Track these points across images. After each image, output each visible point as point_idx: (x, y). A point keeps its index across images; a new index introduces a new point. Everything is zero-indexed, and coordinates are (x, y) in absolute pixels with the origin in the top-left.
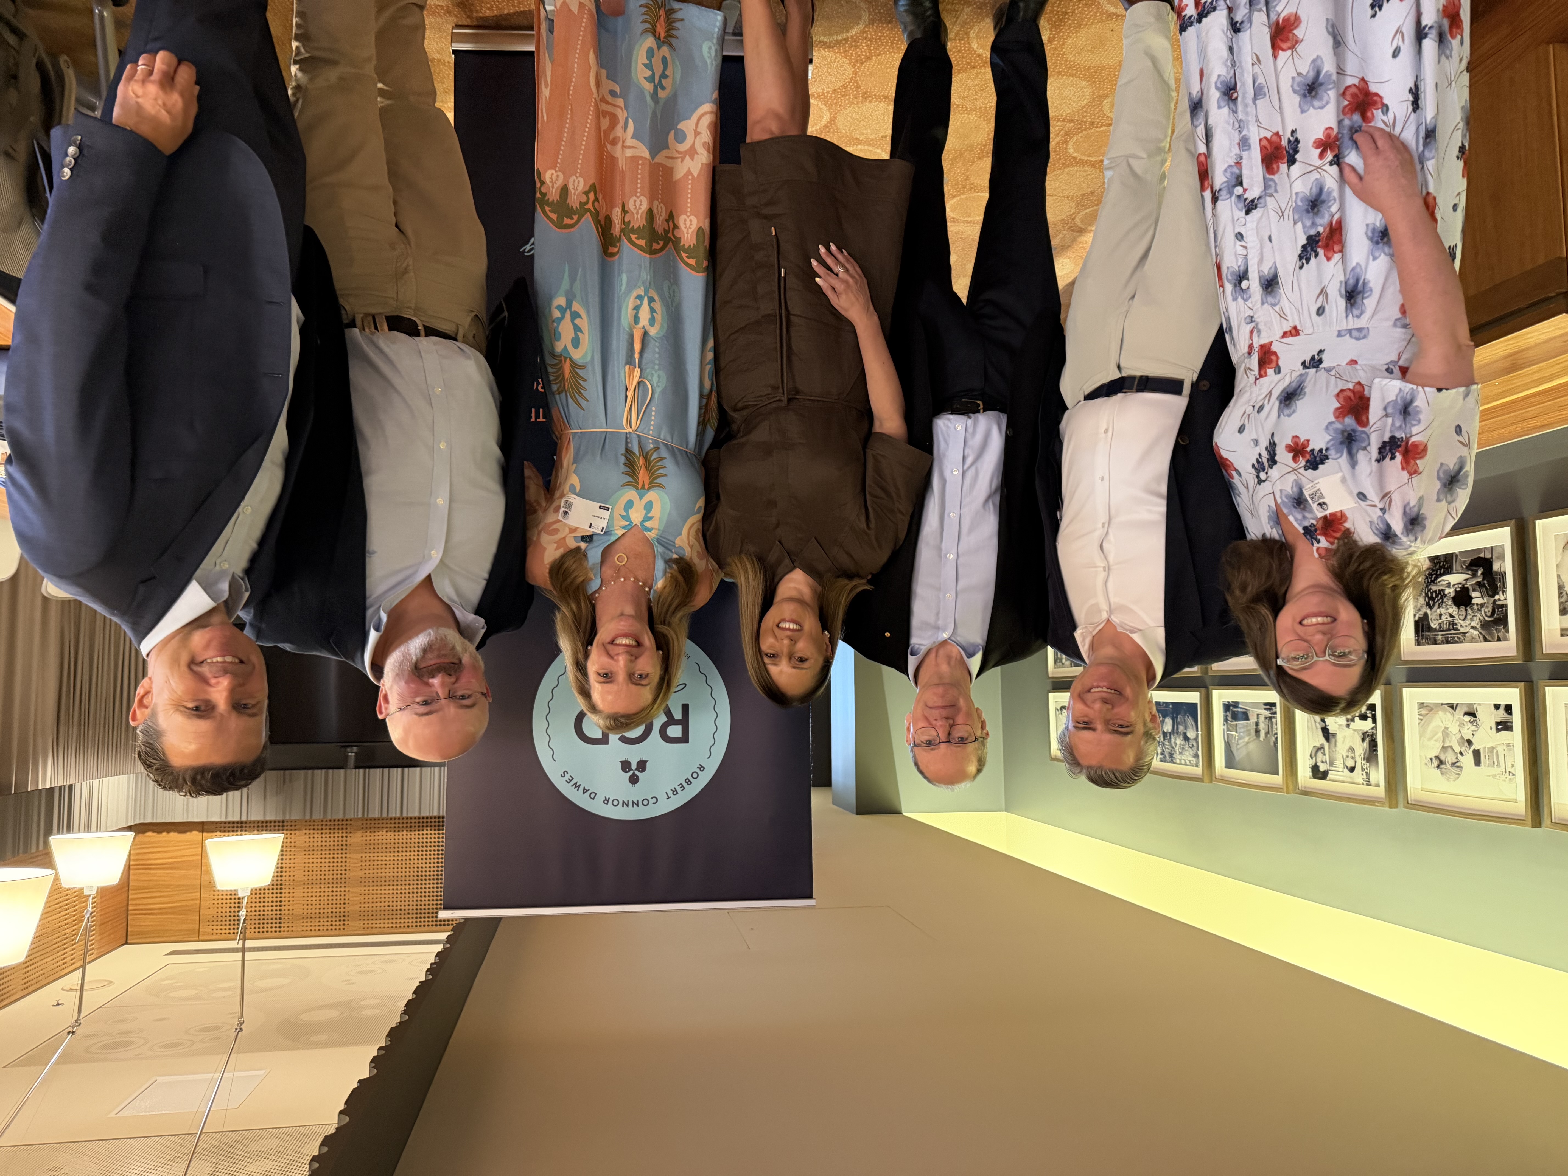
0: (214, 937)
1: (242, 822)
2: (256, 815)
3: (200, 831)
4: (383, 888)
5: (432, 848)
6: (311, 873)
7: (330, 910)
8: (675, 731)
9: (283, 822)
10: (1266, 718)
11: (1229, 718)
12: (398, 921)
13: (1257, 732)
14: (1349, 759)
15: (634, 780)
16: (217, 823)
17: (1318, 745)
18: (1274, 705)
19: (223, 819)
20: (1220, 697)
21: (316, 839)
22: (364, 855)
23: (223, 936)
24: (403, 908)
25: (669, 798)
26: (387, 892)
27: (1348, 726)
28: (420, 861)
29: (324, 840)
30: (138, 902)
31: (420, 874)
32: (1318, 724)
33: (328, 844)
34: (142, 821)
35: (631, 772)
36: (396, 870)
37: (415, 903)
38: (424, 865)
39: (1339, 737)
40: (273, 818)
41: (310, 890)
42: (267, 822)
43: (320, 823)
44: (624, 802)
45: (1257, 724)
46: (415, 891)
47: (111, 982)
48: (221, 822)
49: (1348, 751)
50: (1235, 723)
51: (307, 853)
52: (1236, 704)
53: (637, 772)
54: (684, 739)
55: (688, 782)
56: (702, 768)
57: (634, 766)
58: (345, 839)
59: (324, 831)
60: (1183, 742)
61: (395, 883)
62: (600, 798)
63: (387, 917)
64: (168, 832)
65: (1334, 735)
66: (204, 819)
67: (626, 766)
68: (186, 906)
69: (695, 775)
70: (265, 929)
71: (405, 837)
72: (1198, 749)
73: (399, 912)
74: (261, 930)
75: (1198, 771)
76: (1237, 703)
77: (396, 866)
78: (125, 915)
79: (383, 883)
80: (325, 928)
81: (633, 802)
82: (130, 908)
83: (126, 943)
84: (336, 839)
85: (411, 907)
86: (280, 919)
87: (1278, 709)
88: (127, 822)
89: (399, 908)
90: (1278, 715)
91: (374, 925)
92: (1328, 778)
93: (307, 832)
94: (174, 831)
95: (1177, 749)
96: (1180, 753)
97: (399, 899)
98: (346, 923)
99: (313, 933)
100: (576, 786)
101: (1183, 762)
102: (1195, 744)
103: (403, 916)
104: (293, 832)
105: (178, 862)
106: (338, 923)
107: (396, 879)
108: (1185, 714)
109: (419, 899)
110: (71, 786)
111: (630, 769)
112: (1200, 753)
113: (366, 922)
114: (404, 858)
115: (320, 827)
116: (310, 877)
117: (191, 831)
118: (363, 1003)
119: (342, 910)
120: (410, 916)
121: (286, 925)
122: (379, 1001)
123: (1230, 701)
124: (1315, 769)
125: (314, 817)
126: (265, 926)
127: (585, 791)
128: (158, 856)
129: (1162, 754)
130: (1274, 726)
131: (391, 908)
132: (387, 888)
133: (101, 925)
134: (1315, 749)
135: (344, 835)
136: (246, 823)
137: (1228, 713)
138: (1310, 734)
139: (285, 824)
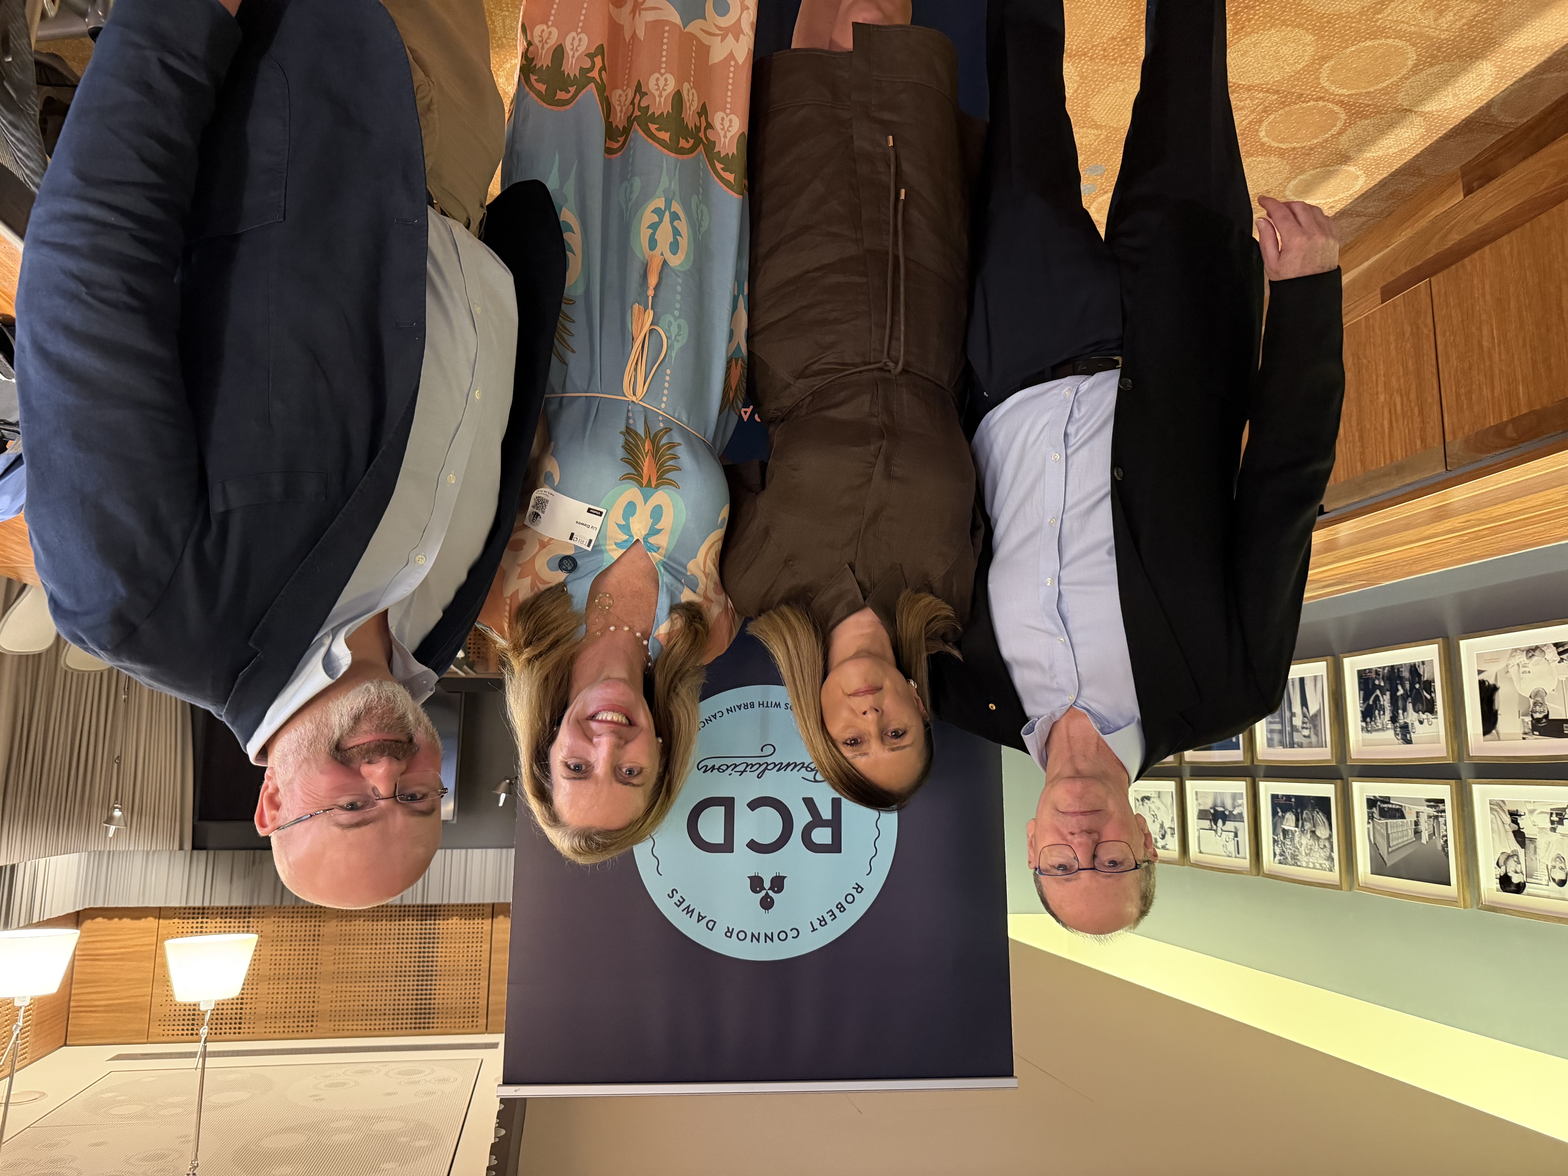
0: (165, 1039)
1: (204, 908)
2: (220, 901)
3: (155, 918)
4: (357, 985)
5: (414, 941)
6: (277, 966)
7: (297, 1009)
8: (822, 836)
9: (250, 908)
10: (1430, 817)
11: (1376, 815)
12: (373, 1022)
13: (1417, 833)
14: (1557, 869)
15: (767, 904)
16: (176, 908)
17: (1509, 852)
18: (1442, 801)
19: (183, 905)
20: (1362, 791)
21: (285, 929)
22: (338, 947)
23: (175, 1038)
24: (378, 1007)
25: (814, 930)
26: (362, 989)
27: (1554, 830)
28: (400, 955)
29: (294, 929)
30: (82, 997)
31: (399, 969)
32: (1507, 827)
33: (298, 934)
34: (92, 906)
35: (763, 893)
36: (372, 965)
37: (392, 1002)
38: (404, 960)
39: (1541, 843)
40: (239, 904)
41: (276, 986)
42: (232, 908)
43: (291, 910)
44: (753, 935)
45: (1417, 823)
46: (393, 988)
47: (43, 1094)
48: (180, 908)
49: (1555, 860)
50: (1384, 821)
51: (275, 944)
52: (1386, 800)
53: (771, 893)
54: (835, 847)
55: (841, 908)
56: (859, 888)
57: (767, 884)
58: (317, 928)
59: (295, 920)
60: (1311, 842)
61: (371, 979)
62: (720, 929)
63: (360, 1018)
64: (120, 918)
65: (1532, 840)
66: (162, 904)
67: (756, 883)
68: (136, 1003)
69: (850, 899)
70: (223, 1031)
71: (384, 927)
72: (1332, 850)
73: (374, 1012)
74: (218, 1031)
75: (1334, 876)
76: (1389, 798)
77: (373, 960)
78: (66, 1013)
79: (358, 979)
80: (291, 1030)
81: (766, 935)
82: (72, 1004)
83: (65, 1045)
84: (308, 928)
85: (388, 1007)
86: (240, 1018)
87: (1448, 806)
88: (74, 907)
89: (374, 1007)
90: (1449, 814)
91: (346, 1027)
92: (1525, 891)
93: (276, 919)
94: (128, 917)
95: (1302, 849)
96: (1307, 855)
97: (375, 998)
98: (314, 1024)
99: (277, 1035)
100: (689, 911)
101: (1311, 865)
102: (1327, 844)
103: (378, 1017)
104: (260, 920)
105: (129, 953)
106: (305, 1024)
107: (372, 974)
108: (1313, 810)
109: (397, 998)
110: (13, 867)
111: (763, 888)
112: (1335, 855)
113: (337, 1023)
114: (382, 951)
115: (291, 915)
116: (277, 972)
117: (146, 917)
118: (332, 1125)
119: (311, 1009)
120: (387, 1017)
121: (247, 1026)
122: (350, 1123)
123: (1377, 795)
124: (1505, 882)
125: (284, 904)
126: (224, 1026)
127: (700, 918)
128: (108, 944)
129: (1281, 855)
130: (1442, 827)
131: (365, 1007)
132: (362, 984)
133: (36, 1025)
134: (1505, 857)
135: (317, 924)
136: (208, 908)
137: (1374, 810)
138: (1496, 837)
139: (252, 910)
